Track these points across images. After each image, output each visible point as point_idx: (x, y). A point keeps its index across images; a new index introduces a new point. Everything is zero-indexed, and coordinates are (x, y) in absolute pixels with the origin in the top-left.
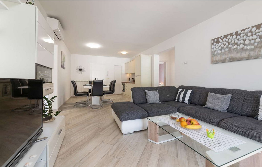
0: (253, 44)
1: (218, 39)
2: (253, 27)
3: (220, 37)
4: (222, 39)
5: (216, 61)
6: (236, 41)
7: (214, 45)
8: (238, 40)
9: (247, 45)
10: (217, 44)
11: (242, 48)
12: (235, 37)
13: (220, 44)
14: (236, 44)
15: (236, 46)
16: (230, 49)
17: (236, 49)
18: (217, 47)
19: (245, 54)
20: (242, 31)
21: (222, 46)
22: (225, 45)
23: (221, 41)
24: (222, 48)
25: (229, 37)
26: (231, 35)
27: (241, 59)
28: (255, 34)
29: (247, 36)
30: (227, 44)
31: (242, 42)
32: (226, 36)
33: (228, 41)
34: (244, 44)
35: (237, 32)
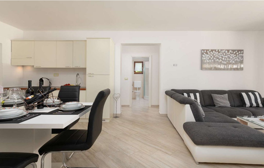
0: (226, 61)
1: (207, 50)
2: (226, 50)
3: (209, 50)
4: (210, 52)
5: (206, 68)
6: (218, 56)
7: (204, 55)
8: (219, 55)
9: (223, 61)
10: (206, 55)
11: (221, 62)
12: (217, 53)
13: (208, 55)
14: (218, 58)
15: (218, 60)
16: (214, 61)
17: (218, 61)
18: (206, 57)
19: (222, 67)
20: (221, 50)
21: (210, 57)
22: (211, 57)
23: (209, 53)
24: (210, 59)
25: (214, 51)
26: (215, 50)
27: (220, 69)
28: (227, 55)
29: (223, 55)
30: (213, 57)
31: (221, 58)
32: (212, 51)
33: (213, 55)
34: (222, 60)
35: (218, 50)
